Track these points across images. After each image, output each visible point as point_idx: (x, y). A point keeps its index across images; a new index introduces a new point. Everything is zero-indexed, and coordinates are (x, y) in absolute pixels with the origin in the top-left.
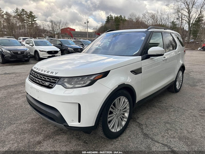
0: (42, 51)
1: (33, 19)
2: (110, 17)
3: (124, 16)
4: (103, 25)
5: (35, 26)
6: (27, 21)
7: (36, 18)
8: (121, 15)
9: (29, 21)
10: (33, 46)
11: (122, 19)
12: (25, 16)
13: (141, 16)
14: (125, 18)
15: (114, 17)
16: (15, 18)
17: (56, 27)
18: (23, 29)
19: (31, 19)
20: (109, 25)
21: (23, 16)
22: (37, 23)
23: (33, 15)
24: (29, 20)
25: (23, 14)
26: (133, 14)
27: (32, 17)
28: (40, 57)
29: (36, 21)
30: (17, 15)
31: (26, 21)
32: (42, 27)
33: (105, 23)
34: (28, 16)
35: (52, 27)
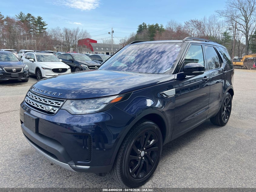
0: (46, 69)
1: (42, 27)
2: (143, 25)
3: (161, 25)
4: (134, 36)
5: (44, 35)
6: (34, 30)
7: (46, 25)
8: (157, 24)
9: (37, 30)
10: (34, 62)
11: (159, 28)
12: (31, 22)
13: (183, 24)
14: (163, 28)
15: (148, 26)
16: (18, 24)
17: (71, 38)
18: (28, 39)
19: (39, 27)
20: (141, 36)
21: (29, 22)
22: (47, 32)
23: (42, 21)
24: (37, 28)
25: (29, 20)
26: (172, 22)
27: (41, 24)
28: (43, 76)
29: (45, 29)
30: (21, 21)
31: (32, 30)
32: (53, 38)
33: (136, 33)
34: (35, 23)
35: (66, 38)
